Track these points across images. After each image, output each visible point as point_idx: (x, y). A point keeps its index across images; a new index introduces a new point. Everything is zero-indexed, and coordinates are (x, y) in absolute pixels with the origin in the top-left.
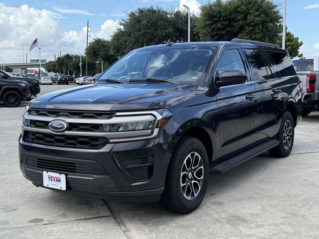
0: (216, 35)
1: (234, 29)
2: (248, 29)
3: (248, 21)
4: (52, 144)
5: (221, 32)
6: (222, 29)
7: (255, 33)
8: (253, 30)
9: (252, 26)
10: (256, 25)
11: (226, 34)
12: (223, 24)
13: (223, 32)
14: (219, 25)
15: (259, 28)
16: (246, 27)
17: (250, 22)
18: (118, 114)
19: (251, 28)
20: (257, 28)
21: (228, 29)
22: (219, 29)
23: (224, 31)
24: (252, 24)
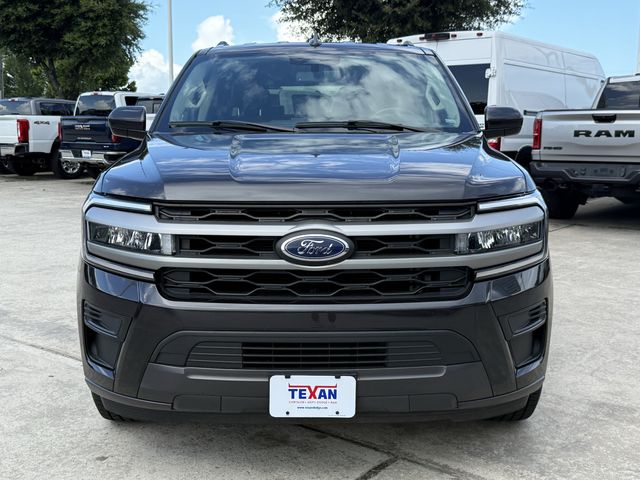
0: (14, 31)
1: (53, 21)
2: (84, 25)
3: (84, 9)
4: (289, 298)
5: (25, 26)
6: (26, 20)
7: (99, 35)
8: (94, 28)
9: (92, 19)
10: (98, 18)
11: (35, 33)
12: (29, 9)
13: (30, 26)
14: (19, 9)
15: (104, 25)
16: (79, 20)
17: (88, 12)
18: (482, 207)
19: (89, 24)
20: (100, 24)
21: (40, 20)
22: (19, 19)
23: (32, 24)
24: (91, 15)
